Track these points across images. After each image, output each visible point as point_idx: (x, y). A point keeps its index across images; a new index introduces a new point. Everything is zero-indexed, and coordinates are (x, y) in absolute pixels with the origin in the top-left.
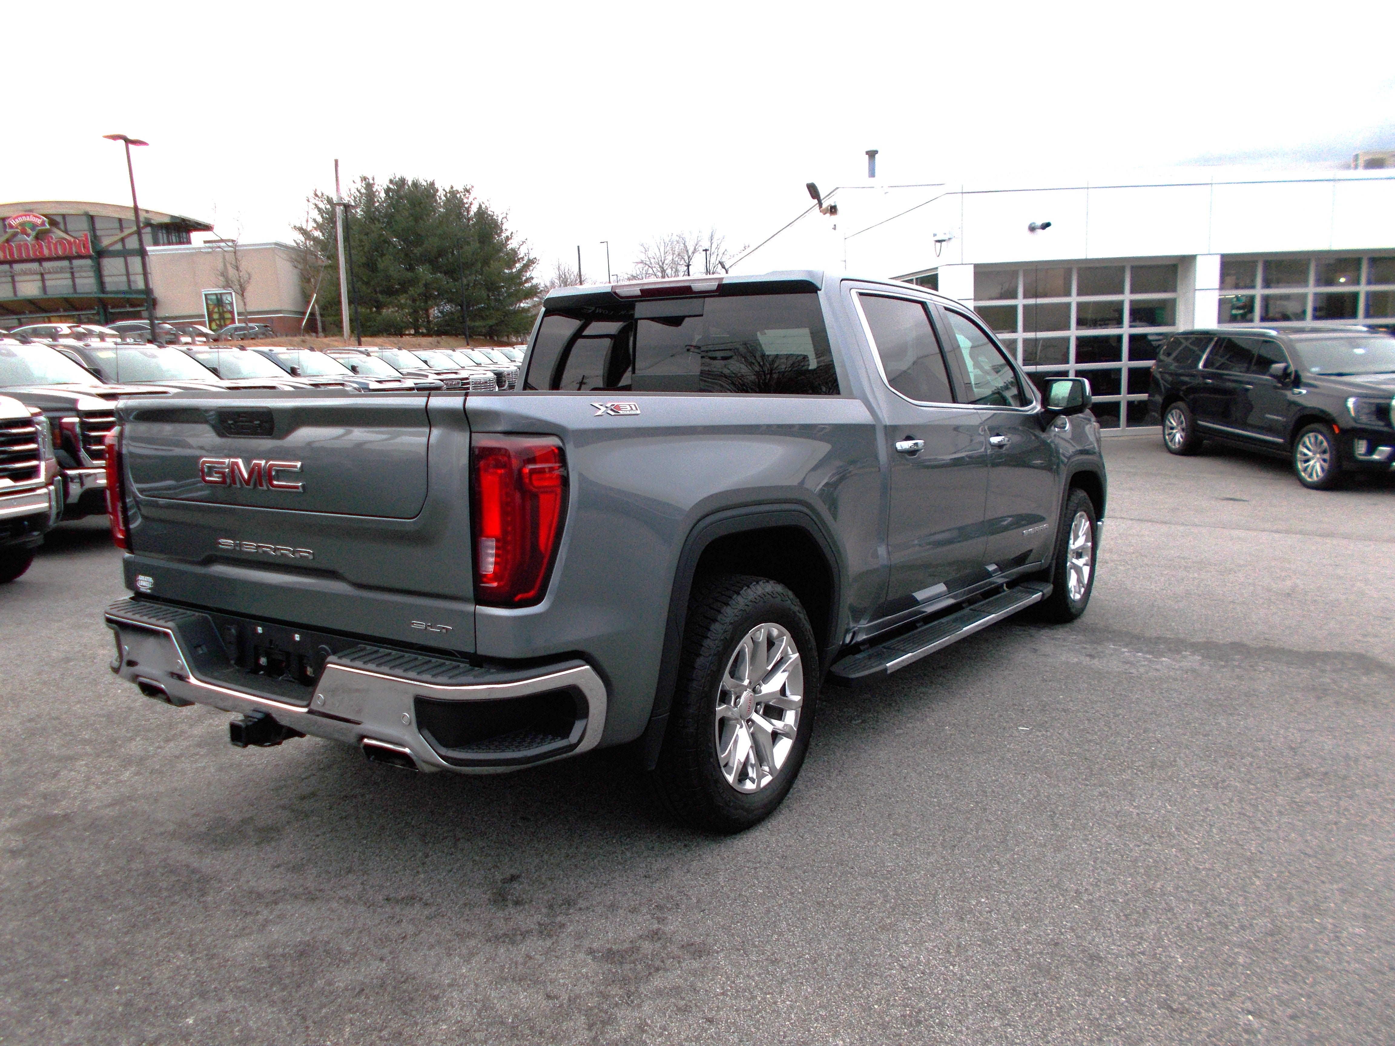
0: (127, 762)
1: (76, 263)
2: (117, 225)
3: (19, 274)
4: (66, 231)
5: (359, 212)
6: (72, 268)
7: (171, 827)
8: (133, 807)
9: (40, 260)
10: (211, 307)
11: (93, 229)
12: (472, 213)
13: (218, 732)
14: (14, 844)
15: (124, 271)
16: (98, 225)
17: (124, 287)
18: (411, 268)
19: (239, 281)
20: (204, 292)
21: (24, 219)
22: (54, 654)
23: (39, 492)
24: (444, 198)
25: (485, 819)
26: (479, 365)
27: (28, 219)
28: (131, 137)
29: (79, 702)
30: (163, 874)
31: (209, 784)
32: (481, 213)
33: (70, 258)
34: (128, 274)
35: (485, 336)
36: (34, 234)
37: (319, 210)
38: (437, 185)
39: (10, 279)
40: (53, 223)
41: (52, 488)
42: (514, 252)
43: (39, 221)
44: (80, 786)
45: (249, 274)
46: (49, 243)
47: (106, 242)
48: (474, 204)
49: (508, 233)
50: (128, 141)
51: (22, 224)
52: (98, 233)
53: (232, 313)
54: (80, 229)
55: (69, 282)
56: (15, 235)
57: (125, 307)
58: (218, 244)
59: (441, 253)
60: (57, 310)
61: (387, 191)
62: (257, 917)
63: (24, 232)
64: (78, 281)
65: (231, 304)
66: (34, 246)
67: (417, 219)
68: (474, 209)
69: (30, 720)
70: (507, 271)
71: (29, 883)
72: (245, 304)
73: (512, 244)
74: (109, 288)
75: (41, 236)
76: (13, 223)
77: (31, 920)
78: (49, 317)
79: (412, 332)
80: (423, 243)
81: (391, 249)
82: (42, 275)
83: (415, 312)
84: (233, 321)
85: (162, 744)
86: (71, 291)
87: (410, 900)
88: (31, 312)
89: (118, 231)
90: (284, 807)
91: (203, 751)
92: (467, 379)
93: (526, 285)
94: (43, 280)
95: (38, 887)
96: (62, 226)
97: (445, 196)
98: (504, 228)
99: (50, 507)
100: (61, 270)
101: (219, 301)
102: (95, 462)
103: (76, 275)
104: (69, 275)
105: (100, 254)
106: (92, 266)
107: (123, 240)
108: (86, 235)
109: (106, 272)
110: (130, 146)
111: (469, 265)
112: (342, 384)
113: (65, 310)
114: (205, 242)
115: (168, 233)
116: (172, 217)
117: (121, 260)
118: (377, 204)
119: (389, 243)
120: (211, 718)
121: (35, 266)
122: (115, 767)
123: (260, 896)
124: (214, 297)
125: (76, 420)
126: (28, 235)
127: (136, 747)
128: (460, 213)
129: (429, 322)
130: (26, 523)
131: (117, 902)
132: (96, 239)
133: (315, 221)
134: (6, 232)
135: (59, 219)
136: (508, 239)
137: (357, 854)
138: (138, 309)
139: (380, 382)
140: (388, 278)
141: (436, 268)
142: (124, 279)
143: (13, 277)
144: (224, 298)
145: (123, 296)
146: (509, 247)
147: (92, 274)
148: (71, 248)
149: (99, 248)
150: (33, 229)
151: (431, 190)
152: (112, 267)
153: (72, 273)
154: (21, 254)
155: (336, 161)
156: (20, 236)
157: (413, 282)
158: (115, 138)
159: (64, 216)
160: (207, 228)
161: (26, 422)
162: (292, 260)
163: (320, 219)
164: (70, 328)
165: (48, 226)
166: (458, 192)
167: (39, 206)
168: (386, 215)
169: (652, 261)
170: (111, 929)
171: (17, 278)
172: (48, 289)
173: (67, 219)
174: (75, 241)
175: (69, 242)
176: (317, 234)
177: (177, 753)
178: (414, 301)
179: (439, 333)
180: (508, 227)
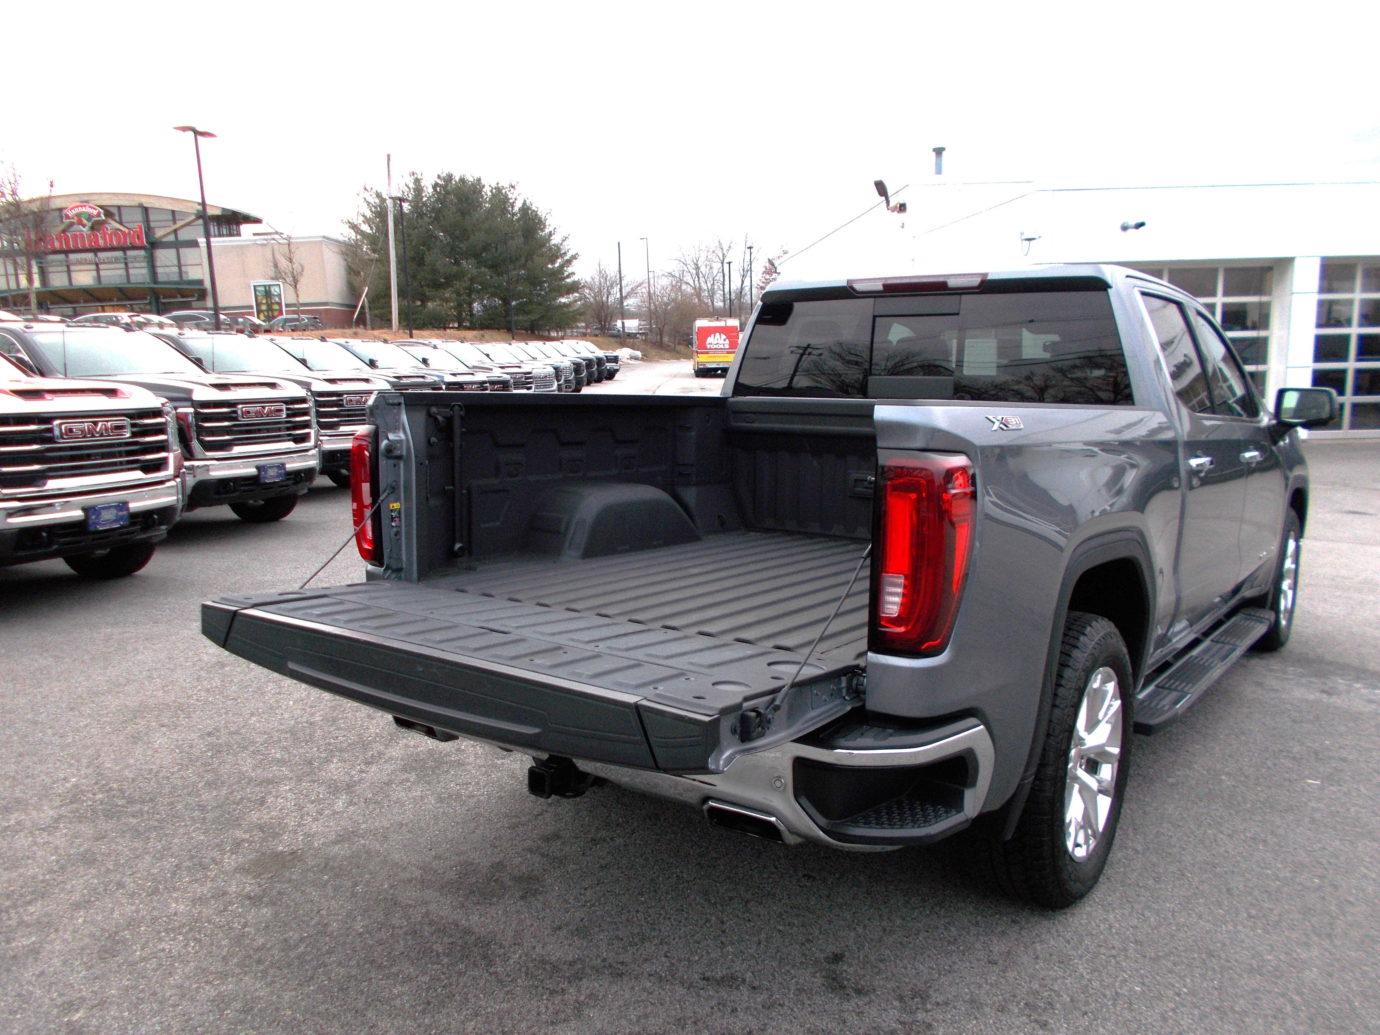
0: (334, 789)
1: (130, 253)
2: (171, 218)
3: (75, 264)
4: (121, 223)
5: (406, 207)
6: (125, 259)
7: (418, 873)
8: (364, 846)
9: (96, 250)
10: (259, 298)
11: (147, 221)
12: (516, 209)
13: (418, 755)
14: (248, 889)
15: (176, 262)
16: (151, 217)
17: (176, 278)
18: (457, 263)
19: (293, 273)
20: (253, 283)
21: (80, 210)
22: (205, 658)
23: (168, 484)
24: (489, 194)
25: (765, 876)
26: (534, 359)
27: (84, 209)
28: (200, 129)
29: (253, 714)
30: (432, 934)
31: (436, 818)
32: (525, 209)
33: (124, 249)
34: (180, 266)
35: (526, 330)
36: (89, 224)
37: (368, 203)
38: (483, 182)
39: (65, 269)
40: (108, 214)
41: (178, 480)
42: (558, 247)
43: (95, 212)
44: (295, 817)
45: (302, 267)
46: (105, 234)
47: (159, 233)
48: (518, 199)
49: (551, 229)
50: (197, 133)
51: (78, 215)
52: (152, 224)
53: (280, 304)
54: (134, 221)
55: (123, 272)
56: (72, 224)
57: (176, 297)
58: (273, 236)
59: (486, 248)
60: (112, 300)
61: (435, 186)
62: (566, 997)
63: (80, 223)
64: (131, 271)
65: (279, 296)
66: (89, 236)
67: (464, 213)
68: (518, 205)
69: (209, 734)
70: (550, 266)
71: (285, 940)
72: (298, 296)
73: (555, 240)
74: (161, 278)
75: (96, 226)
76: (70, 214)
77: (306, 990)
78: (102, 307)
79: (456, 325)
80: (469, 238)
81: (438, 243)
82: (97, 265)
83: (460, 305)
84: (281, 313)
85: (363, 767)
86: (125, 281)
87: (731, 981)
88: (85, 302)
89: (171, 223)
90: (530, 850)
91: (413, 777)
92: (530, 373)
93: (568, 280)
94: (98, 270)
95: (297, 946)
96: (117, 218)
97: (491, 191)
98: (547, 223)
99: (178, 500)
100: (117, 260)
101: (268, 293)
102: (207, 454)
103: (130, 265)
104: (123, 266)
105: (154, 245)
106: (145, 257)
107: (175, 231)
108: (140, 227)
109: (158, 263)
110: (199, 138)
111: (514, 260)
112: (423, 377)
113: (118, 300)
114: (255, 234)
115: (219, 225)
116: (224, 209)
117: (173, 251)
118: (425, 199)
119: (436, 238)
120: (404, 737)
121: (90, 256)
122: (324, 794)
123: (556, 968)
124: (263, 289)
125: (192, 410)
126: (84, 226)
127: (335, 770)
128: (505, 209)
129: (472, 315)
130: (156, 517)
131: (394, 970)
132: (149, 230)
133: (364, 216)
134: (62, 222)
135: (115, 211)
136: (550, 234)
137: (640, 915)
138: (190, 299)
139: (454, 375)
140: (434, 271)
141: (481, 263)
142: (176, 269)
143: (68, 267)
144: (272, 289)
145: (174, 286)
146: (553, 242)
147: (144, 264)
148: (125, 239)
149: (153, 240)
150: (89, 220)
151: (477, 187)
152: (165, 257)
153: (126, 264)
154: (77, 244)
155: (389, 156)
156: (76, 227)
157: (459, 276)
158: (185, 129)
159: (119, 207)
160: (257, 221)
161: (157, 413)
162: (343, 253)
163: (368, 214)
164: (130, 317)
165: (103, 218)
166: (503, 188)
167: (95, 197)
168: (433, 209)
169: (687, 258)
170: (403, 1005)
171: (72, 268)
172: (102, 279)
173: (123, 210)
174: (129, 233)
175: (124, 233)
176: (366, 228)
177: (386, 779)
178: (459, 294)
179: (483, 327)
180: (551, 224)
